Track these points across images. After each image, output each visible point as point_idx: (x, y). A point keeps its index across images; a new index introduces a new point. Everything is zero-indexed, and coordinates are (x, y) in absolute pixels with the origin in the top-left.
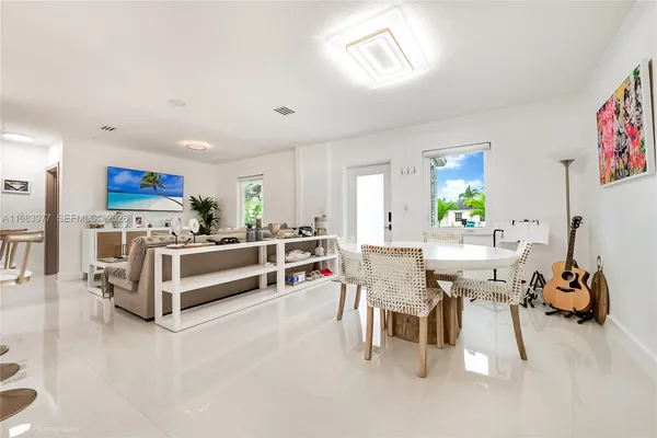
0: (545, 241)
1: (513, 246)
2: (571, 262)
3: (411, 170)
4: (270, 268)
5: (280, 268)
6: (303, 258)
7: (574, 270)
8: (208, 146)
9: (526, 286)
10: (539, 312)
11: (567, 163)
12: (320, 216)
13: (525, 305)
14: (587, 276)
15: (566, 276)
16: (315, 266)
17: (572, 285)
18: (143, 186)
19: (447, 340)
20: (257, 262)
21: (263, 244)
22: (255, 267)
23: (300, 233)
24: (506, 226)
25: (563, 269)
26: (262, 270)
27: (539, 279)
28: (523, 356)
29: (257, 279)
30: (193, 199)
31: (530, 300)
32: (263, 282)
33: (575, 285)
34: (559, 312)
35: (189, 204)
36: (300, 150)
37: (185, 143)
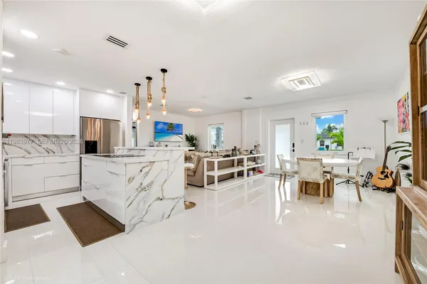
0: (373, 157)
1: (358, 159)
2: (385, 167)
3: (306, 123)
4: (240, 169)
5: (245, 169)
6: (253, 165)
7: (386, 170)
8: (200, 110)
9: (364, 178)
10: (370, 189)
11: (385, 122)
12: (256, 144)
13: (363, 186)
14: (392, 173)
15: (382, 173)
16: (254, 169)
17: (385, 176)
18: (168, 130)
19: (329, 195)
20: (233, 166)
21: (235, 158)
22: (232, 168)
23: (251, 153)
24: (354, 150)
25: (381, 170)
26: (235, 170)
27: (370, 174)
28: (360, 200)
29: (233, 174)
30: (186, 136)
31: (365, 185)
32: (236, 175)
33: (386, 176)
34: (378, 189)
35: (184, 138)
36: (245, 112)
37: (190, 110)
